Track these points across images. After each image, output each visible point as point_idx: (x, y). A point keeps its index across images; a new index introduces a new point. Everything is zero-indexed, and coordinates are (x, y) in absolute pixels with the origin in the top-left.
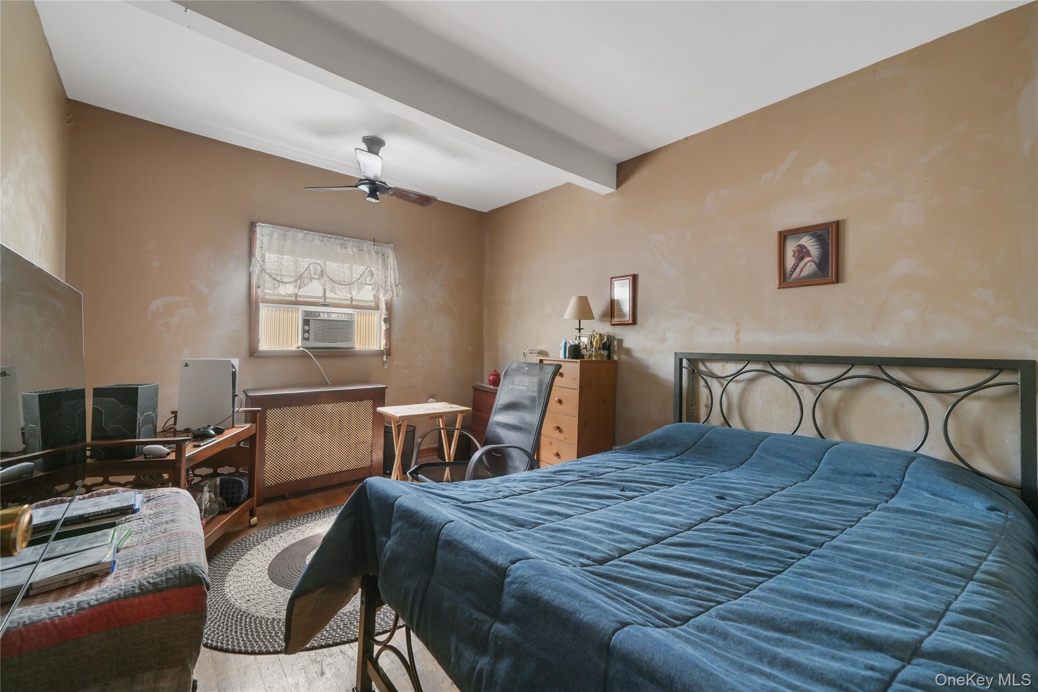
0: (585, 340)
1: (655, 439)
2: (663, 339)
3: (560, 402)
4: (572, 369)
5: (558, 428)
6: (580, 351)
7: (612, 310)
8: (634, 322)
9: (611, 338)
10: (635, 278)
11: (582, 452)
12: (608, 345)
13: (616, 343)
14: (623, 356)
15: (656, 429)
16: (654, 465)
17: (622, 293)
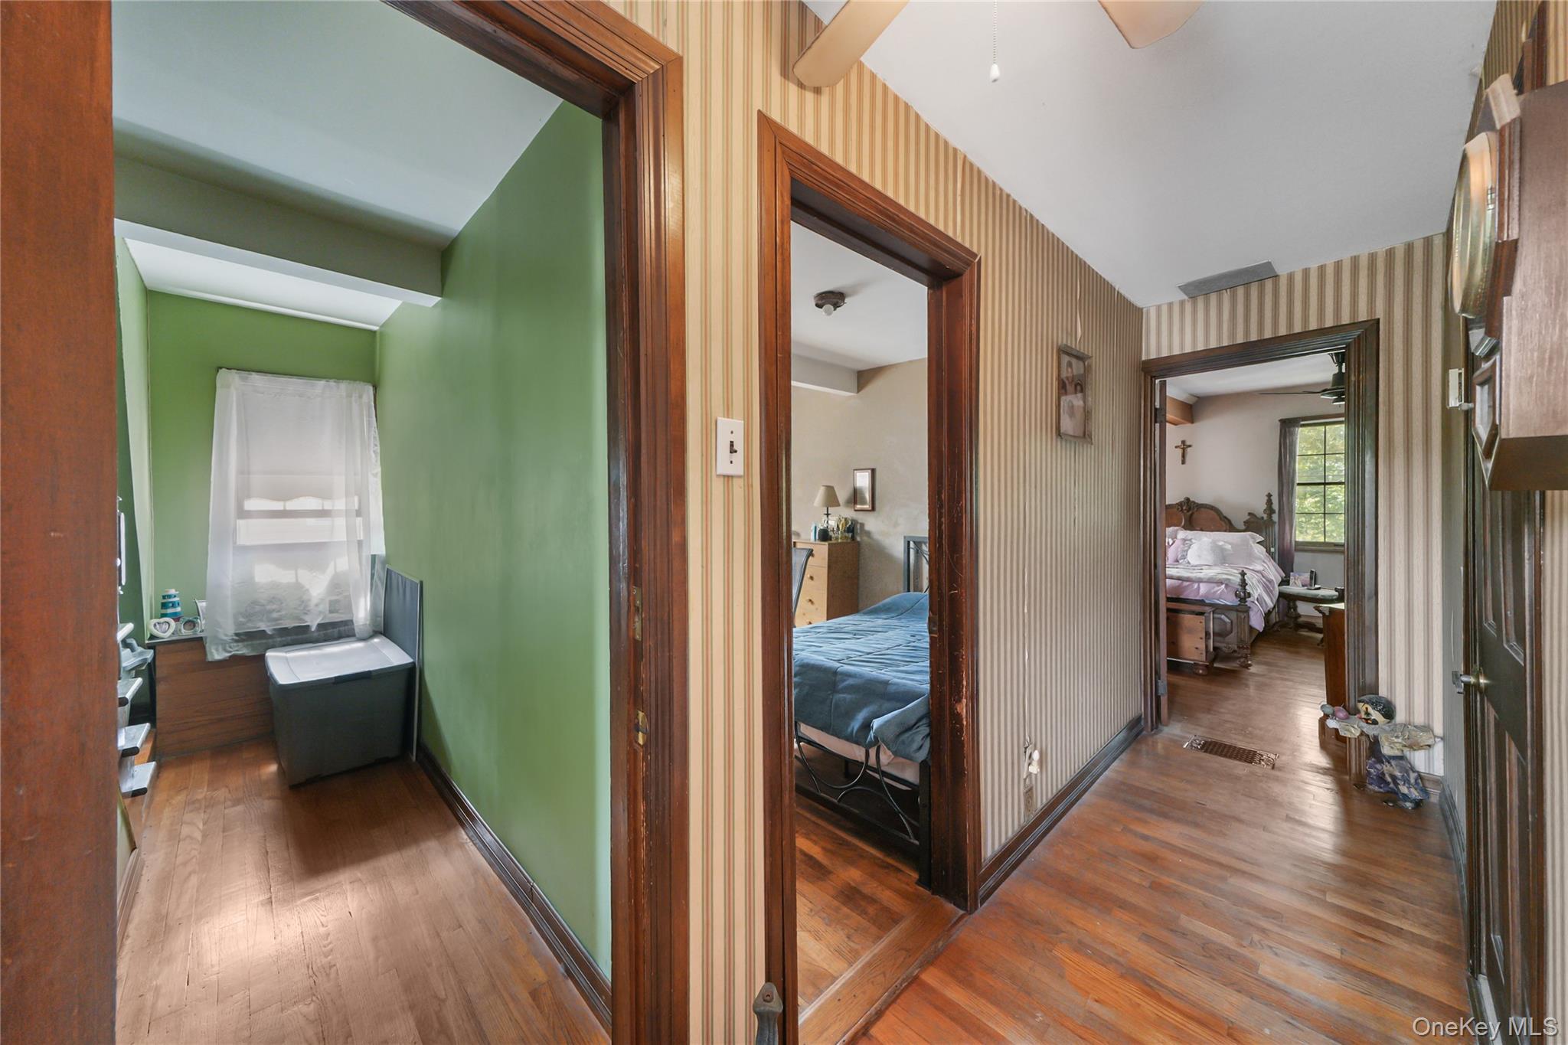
0: (833, 523)
1: (884, 605)
2: (896, 525)
3: (812, 578)
4: (822, 550)
5: (810, 600)
6: (828, 534)
7: (855, 497)
8: (873, 509)
9: (854, 522)
10: (873, 471)
11: (831, 616)
12: (852, 528)
13: (858, 526)
14: (865, 538)
15: (886, 598)
16: (880, 622)
17: (863, 480)
